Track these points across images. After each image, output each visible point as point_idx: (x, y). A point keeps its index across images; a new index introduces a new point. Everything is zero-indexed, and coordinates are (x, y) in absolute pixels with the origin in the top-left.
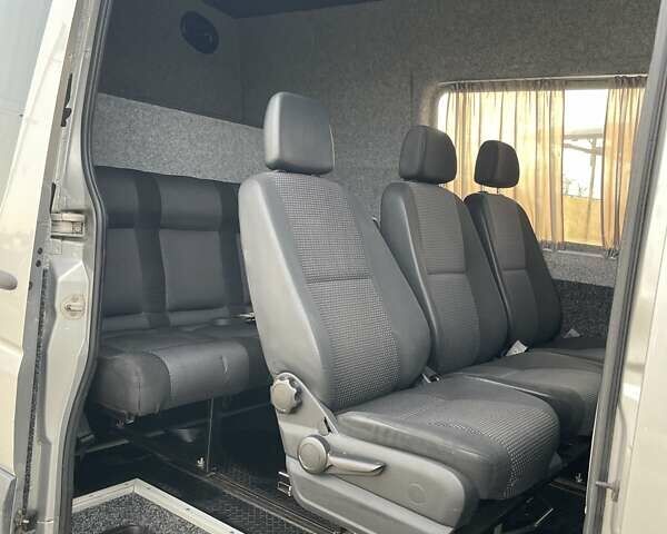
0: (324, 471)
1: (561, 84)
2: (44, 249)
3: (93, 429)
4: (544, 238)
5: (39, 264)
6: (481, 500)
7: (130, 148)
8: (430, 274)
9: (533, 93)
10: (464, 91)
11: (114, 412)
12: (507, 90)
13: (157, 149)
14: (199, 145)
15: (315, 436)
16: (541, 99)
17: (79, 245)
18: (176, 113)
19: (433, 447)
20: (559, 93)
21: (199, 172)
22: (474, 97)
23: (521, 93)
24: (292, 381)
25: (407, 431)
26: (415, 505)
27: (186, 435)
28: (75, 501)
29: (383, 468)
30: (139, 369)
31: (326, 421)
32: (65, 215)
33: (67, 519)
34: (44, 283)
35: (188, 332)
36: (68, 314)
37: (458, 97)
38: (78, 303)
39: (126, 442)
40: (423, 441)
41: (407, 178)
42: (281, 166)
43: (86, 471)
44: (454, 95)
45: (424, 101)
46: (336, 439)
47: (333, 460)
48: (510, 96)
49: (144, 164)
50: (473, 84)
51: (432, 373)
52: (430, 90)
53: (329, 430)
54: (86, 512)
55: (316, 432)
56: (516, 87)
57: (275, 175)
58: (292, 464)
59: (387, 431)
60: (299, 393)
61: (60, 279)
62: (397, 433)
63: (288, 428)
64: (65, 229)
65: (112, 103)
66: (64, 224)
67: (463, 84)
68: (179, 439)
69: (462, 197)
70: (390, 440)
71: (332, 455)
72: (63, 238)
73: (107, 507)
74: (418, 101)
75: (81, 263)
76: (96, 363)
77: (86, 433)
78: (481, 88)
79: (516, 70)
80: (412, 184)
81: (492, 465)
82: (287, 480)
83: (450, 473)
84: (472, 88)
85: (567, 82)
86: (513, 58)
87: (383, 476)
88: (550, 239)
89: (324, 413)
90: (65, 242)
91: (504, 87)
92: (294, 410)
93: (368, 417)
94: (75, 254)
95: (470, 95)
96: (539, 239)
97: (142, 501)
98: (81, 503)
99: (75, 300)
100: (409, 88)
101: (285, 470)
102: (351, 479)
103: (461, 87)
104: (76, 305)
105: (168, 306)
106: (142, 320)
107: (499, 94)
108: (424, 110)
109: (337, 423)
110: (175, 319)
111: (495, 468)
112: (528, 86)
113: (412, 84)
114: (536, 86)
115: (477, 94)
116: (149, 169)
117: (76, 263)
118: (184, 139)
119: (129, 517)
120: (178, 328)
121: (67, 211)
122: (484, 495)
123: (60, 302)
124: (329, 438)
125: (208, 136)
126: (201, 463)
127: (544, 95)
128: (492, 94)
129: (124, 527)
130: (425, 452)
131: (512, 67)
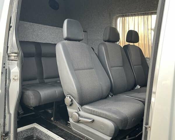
0: (78, 121)
1: (150, 13)
2: (6, 63)
3: (23, 110)
4: (147, 57)
5: (4, 67)
6: (120, 130)
7: (34, 36)
8: (111, 67)
9: (143, 16)
10: (124, 17)
11: (28, 106)
12: (136, 16)
13: (41, 36)
14: (53, 34)
15: (76, 112)
16: (145, 18)
17: (16, 62)
18: (46, 26)
19: (106, 115)
20: (150, 16)
21: (53, 42)
22: (127, 18)
23: (139, 17)
24: (70, 97)
25: (100, 111)
26: (101, 131)
27: (50, 111)
28: (18, 129)
29: (93, 121)
30: (32, 94)
31: (79, 108)
32: (12, 54)
33: (16, 134)
34: (6, 72)
35: (49, 84)
36: (14, 80)
37: (122, 18)
38: (16, 77)
39: (34, 113)
40: (103, 114)
41: (105, 41)
42: (67, 39)
43: (21, 121)
44: (121, 18)
45: (113, 20)
46: (82, 113)
47: (80, 119)
48: (136, 17)
49: (38, 40)
50: (126, 15)
51: (112, 94)
52: (115, 17)
53: (80, 111)
54: (21, 132)
55: (76, 111)
56: (138, 15)
57: (66, 41)
58: (71, 119)
59: (94, 111)
60: (72, 101)
61: (11, 71)
62: (97, 111)
63: (70, 110)
64: (12, 58)
65: (28, 24)
66: (12, 57)
67: (124, 15)
68: (48, 112)
69: (122, 46)
70: (95, 113)
71: (80, 117)
72: (12, 60)
73: (27, 130)
74: (112, 20)
75: (17, 67)
76: (21, 93)
77: (21, 111)
78: (128, 16)
79: (138, 10)
80: (106, 43)
81: (122, 120)
82: (69, 124)
83: (110, 122)
84: (126, 16)
85: (152, 13)
86: (137, 7)
87: (93, 123)
88: (148, 57)
89: (78, 106)
90: (13, 61)
91: (135, 15)
92: (71, 105)
93: (89, 107)
94: (15, 64)
95: (126, 18)
96: (145, 57)
97: (36, 129)
98: (20, 130)
99: (15, 76)
100: (109, 17)
101: (69, 121)
102: (85, 124)
103: (123, 16)
104: (16, 78)
105: (44, 78)
106: (37, 81)
107: (134, 17)
108: (114, 23)
109: (82, 108)
110: (46, 81)
111: (123, 121)
112: (141, 15)
113: (110, 15)
114: (144, 14)
115: (128, 18)
116: (39, 41)
117: (15, 67)
118: (48, 33)
119: (34, 133)
120: (46, 83)
121: (13, 53)
122: (121, 128)
123: (12, 77)
124: (80, 113)
125: (55, 32)
126: (52, 119)
127: (146, 17)
128: (132, 17)
129: (32, 135)
130: (104, 116)
131: (137, 10)
